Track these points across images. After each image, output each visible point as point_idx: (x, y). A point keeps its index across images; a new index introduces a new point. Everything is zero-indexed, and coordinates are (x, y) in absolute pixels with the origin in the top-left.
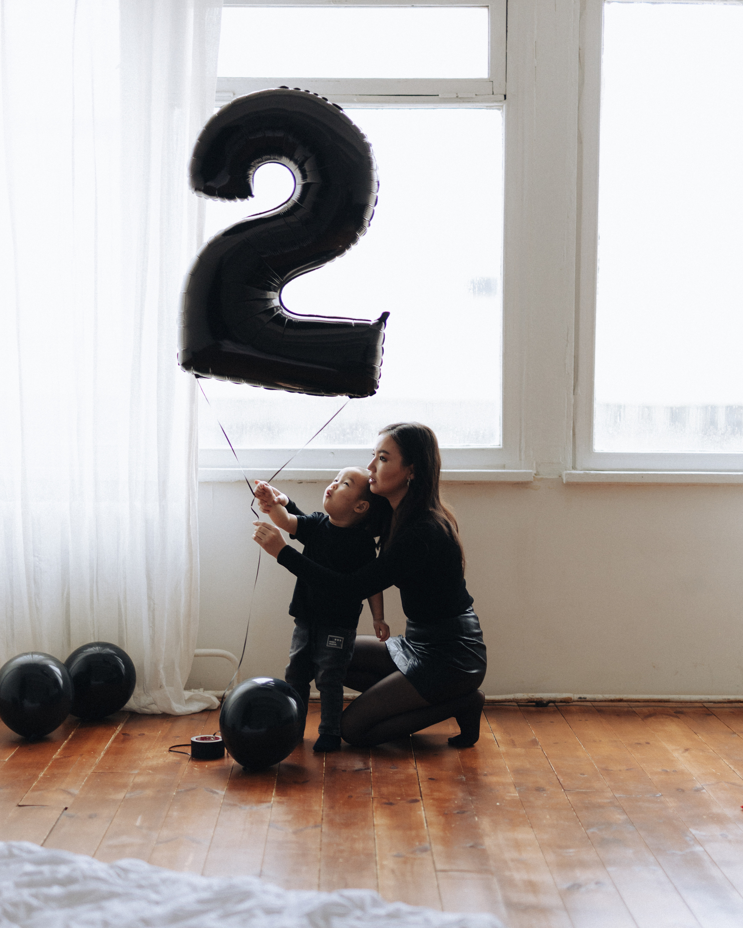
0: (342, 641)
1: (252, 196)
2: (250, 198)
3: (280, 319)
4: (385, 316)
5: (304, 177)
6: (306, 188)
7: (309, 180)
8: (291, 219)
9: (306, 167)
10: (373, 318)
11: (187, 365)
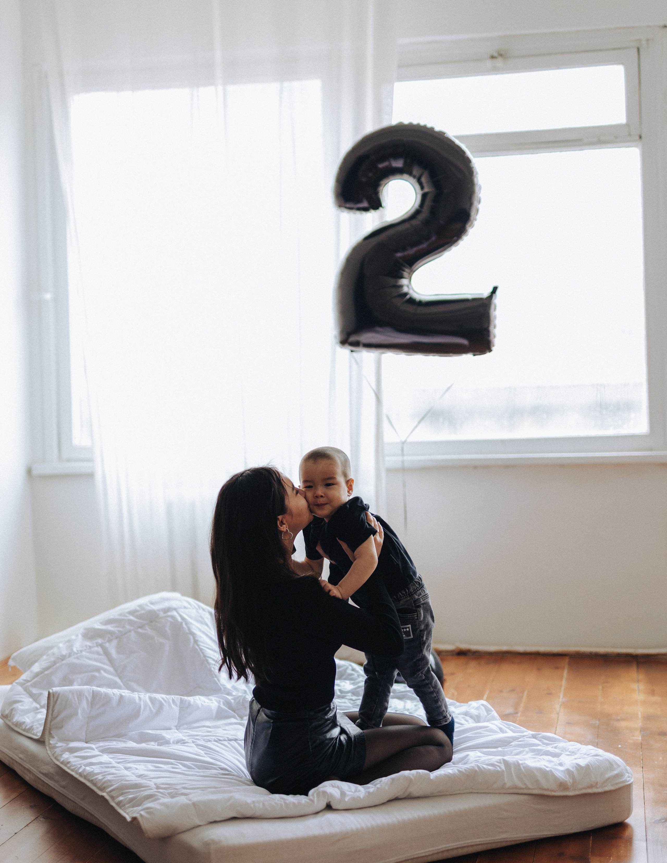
0: (409, 630)
1: (383, 208)
2: (381, 208)
3: (412, 301)
4: (495, 289)
5: (422, 188)
6: (424, 196)
7: (426, 190)
8: (414, 222)
9: (423, 180)
10: (485, 293)
11: (344, 342)
